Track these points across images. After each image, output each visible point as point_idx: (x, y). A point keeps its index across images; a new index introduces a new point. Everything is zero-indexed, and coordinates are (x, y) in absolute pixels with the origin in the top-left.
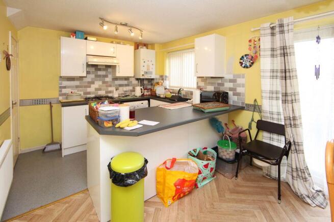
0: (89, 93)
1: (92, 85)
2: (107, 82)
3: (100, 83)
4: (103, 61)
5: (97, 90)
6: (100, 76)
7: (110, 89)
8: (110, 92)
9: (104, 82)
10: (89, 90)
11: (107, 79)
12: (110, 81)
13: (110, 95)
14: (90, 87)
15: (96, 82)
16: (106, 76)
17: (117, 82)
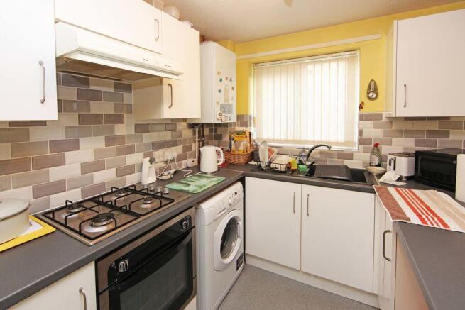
0: (60, 187)
1: (69, 155)
2: (122, 137)
3: (100, 143)
4: (139, 60)
5: (87, 168)
6: (96, 118)
7: (131, 159)
8: (131, 170)
9: (110, 141)
10: (55, 174)
11: (120, 130)
12: (129, 136)
13: (131, 180)
14: (61, 162)
15: (83, 142)
16: (118, 119)
17: (147, 138)
